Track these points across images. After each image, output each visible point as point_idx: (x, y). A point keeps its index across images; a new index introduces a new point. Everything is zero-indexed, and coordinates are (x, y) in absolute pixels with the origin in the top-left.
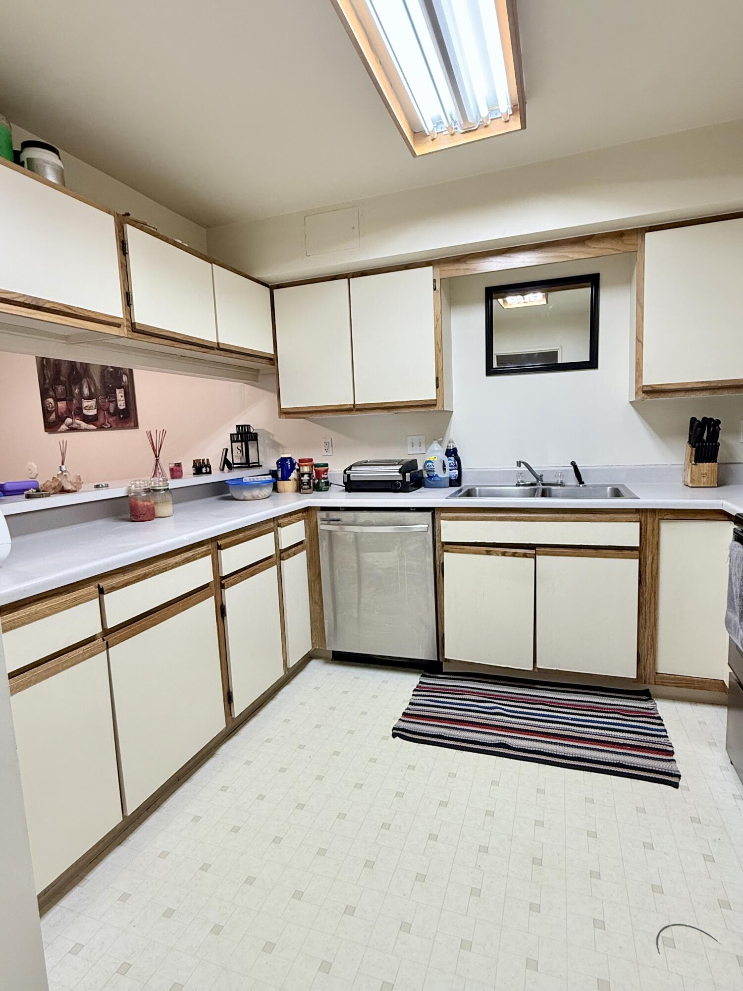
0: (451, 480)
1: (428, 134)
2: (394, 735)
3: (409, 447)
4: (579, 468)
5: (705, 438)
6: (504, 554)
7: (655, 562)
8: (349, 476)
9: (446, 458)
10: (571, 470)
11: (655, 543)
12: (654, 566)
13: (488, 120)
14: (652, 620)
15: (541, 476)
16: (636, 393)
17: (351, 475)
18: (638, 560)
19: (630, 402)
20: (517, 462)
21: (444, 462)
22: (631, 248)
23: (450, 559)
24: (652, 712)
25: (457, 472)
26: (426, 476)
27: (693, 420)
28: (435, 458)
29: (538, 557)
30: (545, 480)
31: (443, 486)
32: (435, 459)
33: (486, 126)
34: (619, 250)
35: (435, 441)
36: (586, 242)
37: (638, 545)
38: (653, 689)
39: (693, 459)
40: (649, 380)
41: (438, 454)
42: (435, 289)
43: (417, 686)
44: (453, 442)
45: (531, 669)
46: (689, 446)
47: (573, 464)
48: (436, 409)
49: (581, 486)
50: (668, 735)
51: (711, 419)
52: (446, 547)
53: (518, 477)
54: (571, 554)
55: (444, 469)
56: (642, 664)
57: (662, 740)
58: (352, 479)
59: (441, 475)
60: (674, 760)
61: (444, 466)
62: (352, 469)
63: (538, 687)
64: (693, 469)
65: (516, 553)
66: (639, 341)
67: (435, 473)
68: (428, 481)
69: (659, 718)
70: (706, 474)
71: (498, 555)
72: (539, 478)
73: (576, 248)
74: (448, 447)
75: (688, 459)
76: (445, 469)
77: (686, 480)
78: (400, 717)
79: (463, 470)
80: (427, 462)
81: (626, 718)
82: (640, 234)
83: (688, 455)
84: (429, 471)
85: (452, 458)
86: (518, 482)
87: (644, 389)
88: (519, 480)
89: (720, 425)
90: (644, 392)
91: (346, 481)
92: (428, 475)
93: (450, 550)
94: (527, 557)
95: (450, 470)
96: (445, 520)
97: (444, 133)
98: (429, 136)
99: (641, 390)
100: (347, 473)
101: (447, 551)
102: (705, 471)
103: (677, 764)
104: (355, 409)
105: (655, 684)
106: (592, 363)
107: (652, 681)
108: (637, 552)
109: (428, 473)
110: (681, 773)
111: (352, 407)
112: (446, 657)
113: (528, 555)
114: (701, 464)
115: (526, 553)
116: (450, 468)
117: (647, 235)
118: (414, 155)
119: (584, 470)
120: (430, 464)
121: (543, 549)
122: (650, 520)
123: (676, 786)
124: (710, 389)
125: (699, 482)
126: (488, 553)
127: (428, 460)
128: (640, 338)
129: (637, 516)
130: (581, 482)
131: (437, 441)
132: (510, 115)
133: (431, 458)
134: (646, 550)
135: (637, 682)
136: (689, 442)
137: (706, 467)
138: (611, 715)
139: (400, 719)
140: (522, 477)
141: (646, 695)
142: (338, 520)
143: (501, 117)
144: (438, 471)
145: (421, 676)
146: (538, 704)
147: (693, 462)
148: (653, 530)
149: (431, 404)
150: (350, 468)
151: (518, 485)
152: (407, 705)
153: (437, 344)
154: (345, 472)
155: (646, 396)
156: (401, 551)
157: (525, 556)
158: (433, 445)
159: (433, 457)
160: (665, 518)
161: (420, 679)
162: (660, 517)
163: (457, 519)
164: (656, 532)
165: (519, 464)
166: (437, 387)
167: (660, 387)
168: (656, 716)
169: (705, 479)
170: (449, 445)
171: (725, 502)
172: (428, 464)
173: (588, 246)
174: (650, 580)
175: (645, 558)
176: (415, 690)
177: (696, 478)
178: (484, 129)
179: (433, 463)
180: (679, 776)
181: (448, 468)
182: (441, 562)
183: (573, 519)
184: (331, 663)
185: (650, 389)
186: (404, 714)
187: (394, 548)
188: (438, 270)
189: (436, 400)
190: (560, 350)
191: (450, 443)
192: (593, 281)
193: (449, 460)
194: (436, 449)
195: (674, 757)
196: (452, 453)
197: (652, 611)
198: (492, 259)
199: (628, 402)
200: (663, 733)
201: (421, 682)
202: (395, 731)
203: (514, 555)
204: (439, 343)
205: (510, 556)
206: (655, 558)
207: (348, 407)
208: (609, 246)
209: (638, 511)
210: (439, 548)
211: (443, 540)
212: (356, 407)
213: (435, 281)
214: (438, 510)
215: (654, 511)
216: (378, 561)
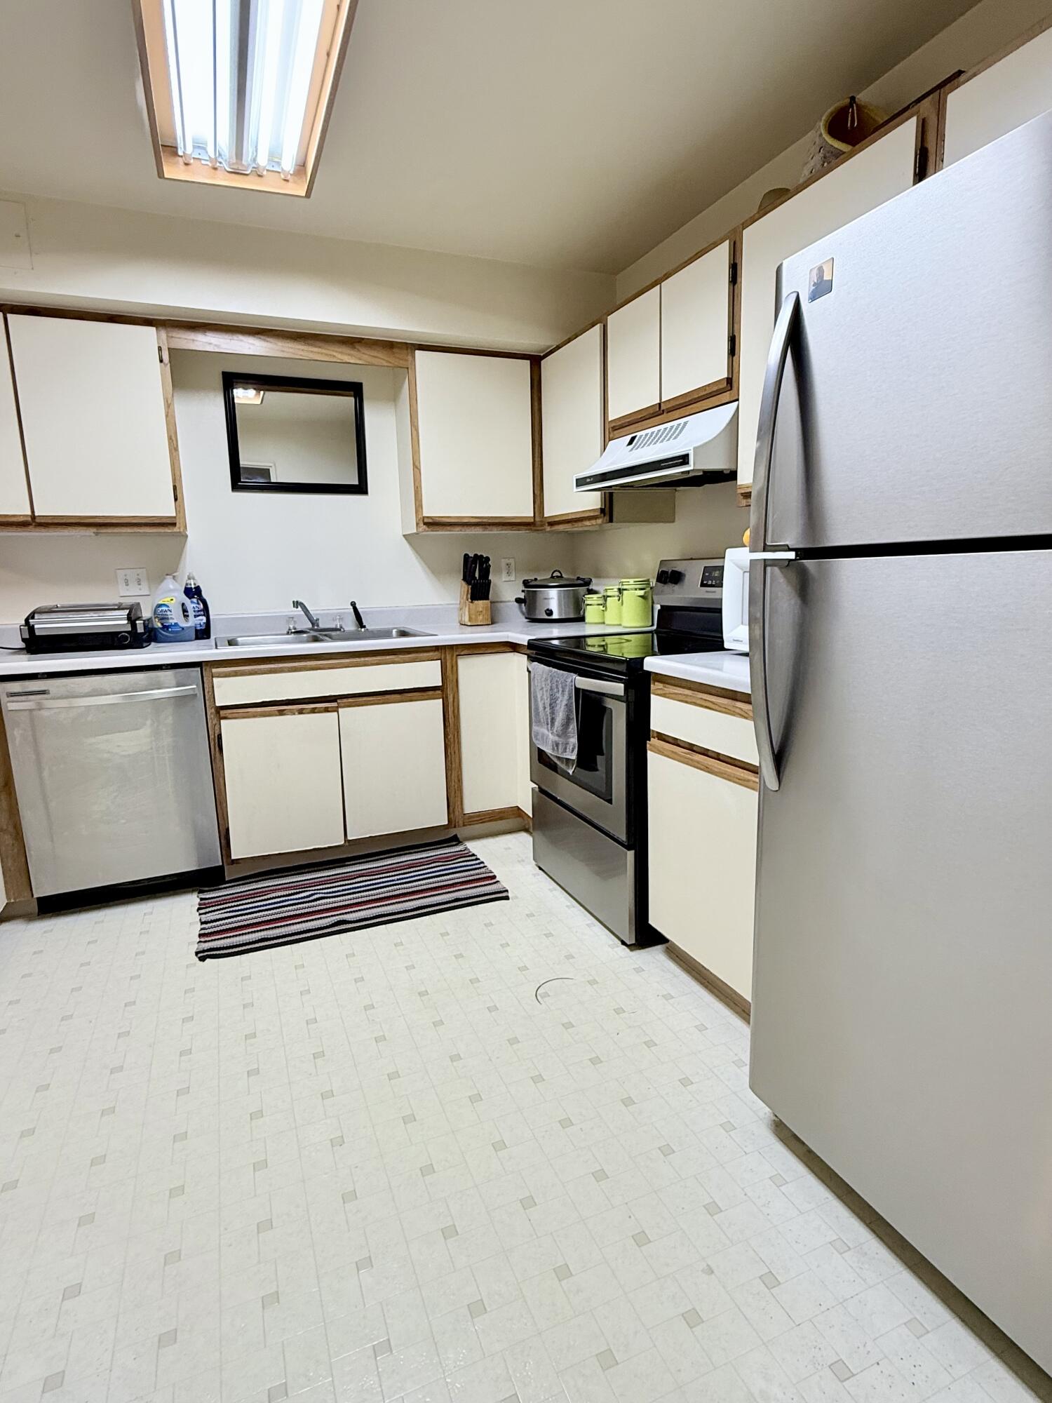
0: (197, 631)
1: (180, 153)
2: (202, 959)
3: (121, 586)
4: (360, 610)
5: (477, 575)
6: (301, 712)
7: (456, 700)
8: (31, 629)
9: (187, 601)
10: (350, 613)
11: (455, 680)
12: (455, 704)
13: (264, 171)
14: (457, 761)
15: (318, 620)
16: (417, 524)
17: (36, 626)
18: (441, 700)
19: (404, 536)
20: (293, 602)
21: (183, 604)
22: (402, 363)
23: (228, 728)
24: (466, 852)
25: (204, 619)
26: (160, 625)
27: (466, 556)
28: (172, 600)
29: (340, 710)
30: (322, 626)
31: (187, 638)
32: (172, 602)
33: (260, 176)
34: (390, 363)
35: (168, 576)
36: (355, 344)
37: (441, 684)
38: (460, 832)
39: (469, 596)
40: (430, 511)
41: (176, 594)
42: (161, 361)
43: (200, 904)
44: (194, 579)
45: (343, 843)
46: (464, 583)
47: (353, 604)
48: (176, 530)
49: (363, 630)
50: (485, 865)
51: (482, 556)
52: (223, 713)
53: (288, 622)
54: (376, 702)
55: (186, 616)
56: (451, 808)
57: (483, 870)
58: (38, 633)
59: (183, 624)
60: (498, 881)
61: (185, 611)
62: (36, 618)
63: (349, 863)
64: (471, 607)
65: (316, 708)
66: (416, 467)
67: (173, 622)
68: (163, 632)
69: (473, 855)
70: (481, 612)
71: (294, 714)
72: (314, 623)
73: (345, 349)
74: (187, 584)
75: (465, 597)
76: (188, 616)
77: (463, 619)
78: (198, 940)
79: (211, 617)
80: (160, 606)
81: (446, 863)
82: (409, 350)
83: (464, 592)
84: (163, 619)
85: (195, 600)
86: (289, 629)
87: (426, 520)
88: (291, 627)
89: (490, 562)
90: (425, 524)
91: (26, 636)
92: (162, 624)
93: (230, 716)
94: (328, 711)
95: (195, 616)
96: (218, 677)
97: (203, 162)
98: (182, 156)
99: (422, 522)
100: (31, 624)
101: (225, 718)
102: (481, 609)
103: (502, 883)
104: (33, 522)
105: (464, 825)
106: (361, 488)
107: (461, 822)
108: (439, 692)
109: (163, 621)
110: (508, 888)
111: (30, 519)
112: (233, 857)
113: (329, 709)
114: (476, 602)
115: (328, 708)
116: (194, 614)
117: (418, 353)
118: (160, 174)
119: (364, 612)
120: (164, 608)
121: (345, 700)
122: (448, 657)
123: (507, 898)
124: (483, 525)
125: (476, 620)
126: (281, 713)
127: (161, 602)
128: (417, 464)
129: (437, 654)
130: (362, 626)
131: (171, 577)
132: (291, 175)
133: (166, 601)
134: (447, 688)
135: (448, 828)
136: (464, 579)
137: (481, 604)
138: (433, 865)
139: (200, 942)
140: (295, 622)
141: (455, 840)
142: (43, 692)
143: (279, 172)
144: (176, 617)
145: (199, 893)
146: (357, 877)
147: (470, 600)
148: (452, 667)
149: (168, 523)
150: (32, 616)
151: (288, 633)
152: (199, 926)
153: (170, 438)
154: (27, 620)
155: (427, 529)
156: (158, 726)
157: (327, 710)
158: (165, 581)
159: (169, 599)
160: (462, 653)
161: (198, 897)
162: (458, 653)
163: (236, 674)
164: (455, 668)
165: (297, 604)
166: (176, 499)
167: (440, 519)
168: (470, 854)
169: (481, 617)
170: (189, 582)
171: (510, 634)
172: (160, 609)
173: (359, 350)
174: (453, 719)
175: (447, 697)
176: (199, 909)
177: (473, 617)
178: (257, 178)
179: (168, 607)
180: (507, 891)
181: (191, 613)
182: (216, 735)
183: (376, 662)
184: (39, 919)
185: (430, 521)
186: (200, 935)
187: (145, 724)
188: (163, 334)
189: (175, 517)
190: (273, 467)
191: (189, 579)
192: (355, 390)
193: (192, 602)
194: (171, 587)
195: (497, 879)
196: (193, 592)
197: (457, 752)
198: (241, 337)
199: (401, 534)
200: (482, 865)
201: (202, 899)
202: (199, 955)
203: (313, 711)
204: (174, 438)
205: (308, 713)
206: (456, 696)
207: (21, 519)
208: (380, 355)
209: (437, 648)
210: (212, 716)
211: (218, 704)
212: (38, 520)
213: (160, 349)
214: (207, 665)
215: (451, 647)
216: (118, 746)
